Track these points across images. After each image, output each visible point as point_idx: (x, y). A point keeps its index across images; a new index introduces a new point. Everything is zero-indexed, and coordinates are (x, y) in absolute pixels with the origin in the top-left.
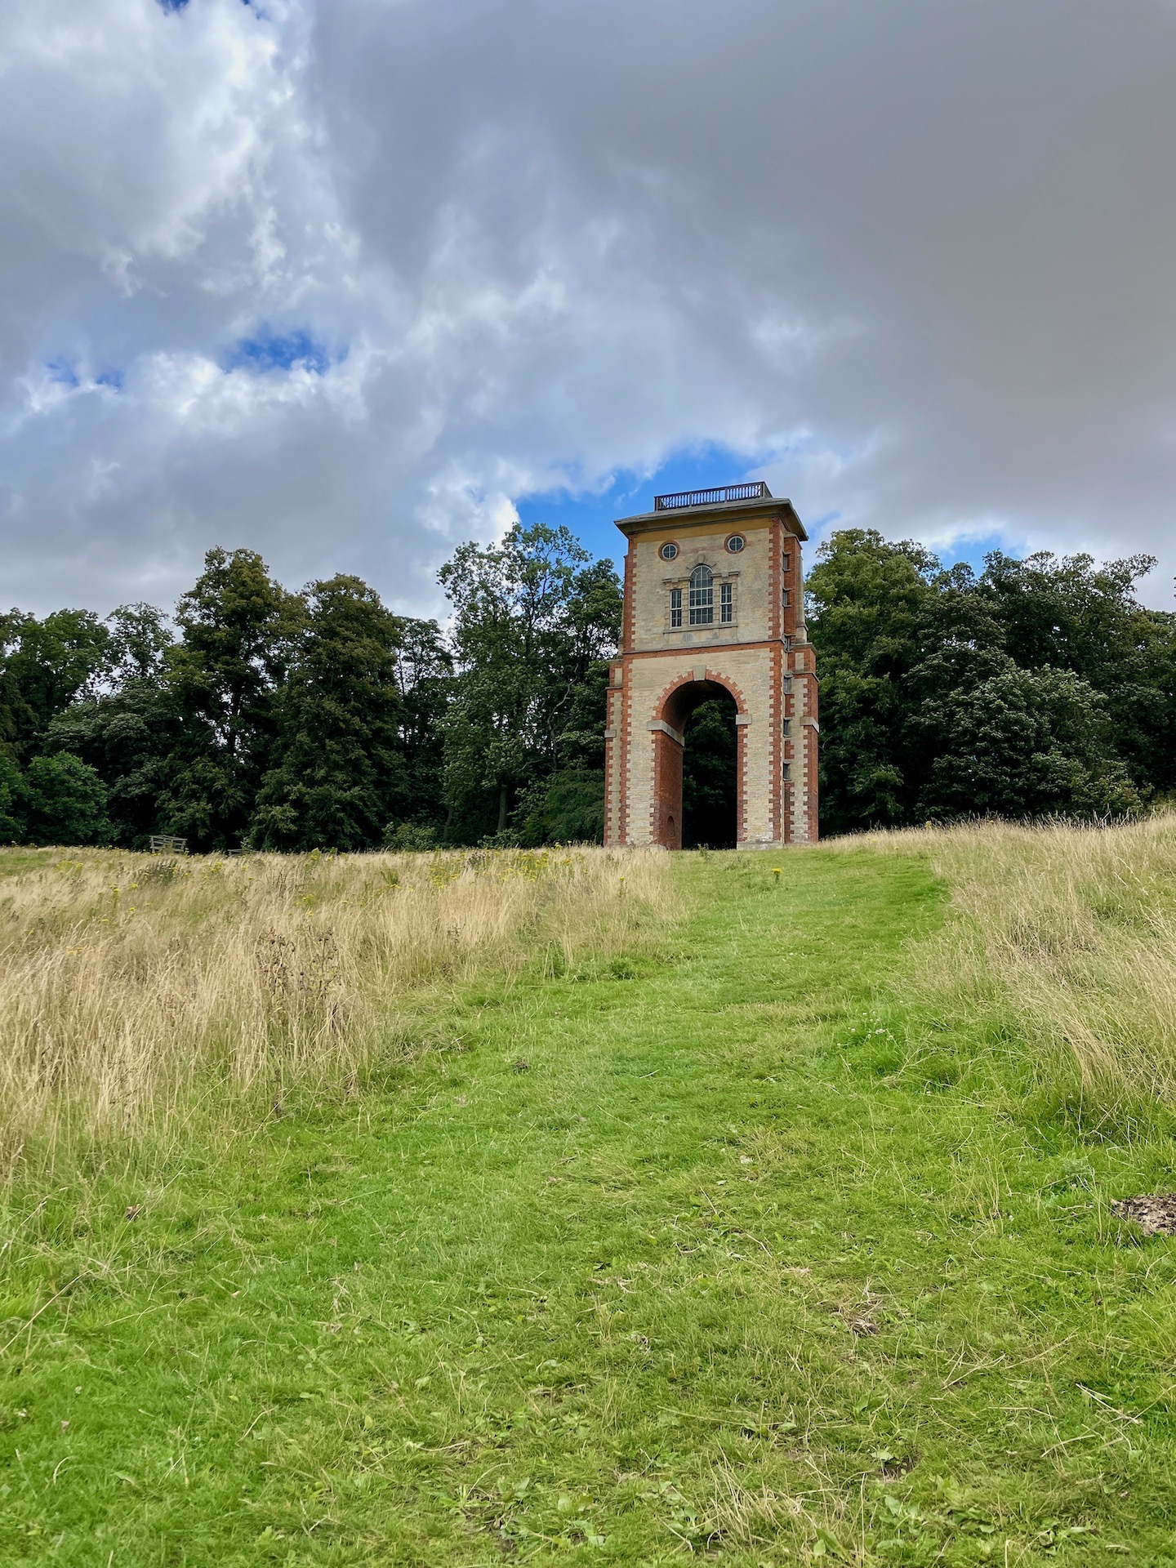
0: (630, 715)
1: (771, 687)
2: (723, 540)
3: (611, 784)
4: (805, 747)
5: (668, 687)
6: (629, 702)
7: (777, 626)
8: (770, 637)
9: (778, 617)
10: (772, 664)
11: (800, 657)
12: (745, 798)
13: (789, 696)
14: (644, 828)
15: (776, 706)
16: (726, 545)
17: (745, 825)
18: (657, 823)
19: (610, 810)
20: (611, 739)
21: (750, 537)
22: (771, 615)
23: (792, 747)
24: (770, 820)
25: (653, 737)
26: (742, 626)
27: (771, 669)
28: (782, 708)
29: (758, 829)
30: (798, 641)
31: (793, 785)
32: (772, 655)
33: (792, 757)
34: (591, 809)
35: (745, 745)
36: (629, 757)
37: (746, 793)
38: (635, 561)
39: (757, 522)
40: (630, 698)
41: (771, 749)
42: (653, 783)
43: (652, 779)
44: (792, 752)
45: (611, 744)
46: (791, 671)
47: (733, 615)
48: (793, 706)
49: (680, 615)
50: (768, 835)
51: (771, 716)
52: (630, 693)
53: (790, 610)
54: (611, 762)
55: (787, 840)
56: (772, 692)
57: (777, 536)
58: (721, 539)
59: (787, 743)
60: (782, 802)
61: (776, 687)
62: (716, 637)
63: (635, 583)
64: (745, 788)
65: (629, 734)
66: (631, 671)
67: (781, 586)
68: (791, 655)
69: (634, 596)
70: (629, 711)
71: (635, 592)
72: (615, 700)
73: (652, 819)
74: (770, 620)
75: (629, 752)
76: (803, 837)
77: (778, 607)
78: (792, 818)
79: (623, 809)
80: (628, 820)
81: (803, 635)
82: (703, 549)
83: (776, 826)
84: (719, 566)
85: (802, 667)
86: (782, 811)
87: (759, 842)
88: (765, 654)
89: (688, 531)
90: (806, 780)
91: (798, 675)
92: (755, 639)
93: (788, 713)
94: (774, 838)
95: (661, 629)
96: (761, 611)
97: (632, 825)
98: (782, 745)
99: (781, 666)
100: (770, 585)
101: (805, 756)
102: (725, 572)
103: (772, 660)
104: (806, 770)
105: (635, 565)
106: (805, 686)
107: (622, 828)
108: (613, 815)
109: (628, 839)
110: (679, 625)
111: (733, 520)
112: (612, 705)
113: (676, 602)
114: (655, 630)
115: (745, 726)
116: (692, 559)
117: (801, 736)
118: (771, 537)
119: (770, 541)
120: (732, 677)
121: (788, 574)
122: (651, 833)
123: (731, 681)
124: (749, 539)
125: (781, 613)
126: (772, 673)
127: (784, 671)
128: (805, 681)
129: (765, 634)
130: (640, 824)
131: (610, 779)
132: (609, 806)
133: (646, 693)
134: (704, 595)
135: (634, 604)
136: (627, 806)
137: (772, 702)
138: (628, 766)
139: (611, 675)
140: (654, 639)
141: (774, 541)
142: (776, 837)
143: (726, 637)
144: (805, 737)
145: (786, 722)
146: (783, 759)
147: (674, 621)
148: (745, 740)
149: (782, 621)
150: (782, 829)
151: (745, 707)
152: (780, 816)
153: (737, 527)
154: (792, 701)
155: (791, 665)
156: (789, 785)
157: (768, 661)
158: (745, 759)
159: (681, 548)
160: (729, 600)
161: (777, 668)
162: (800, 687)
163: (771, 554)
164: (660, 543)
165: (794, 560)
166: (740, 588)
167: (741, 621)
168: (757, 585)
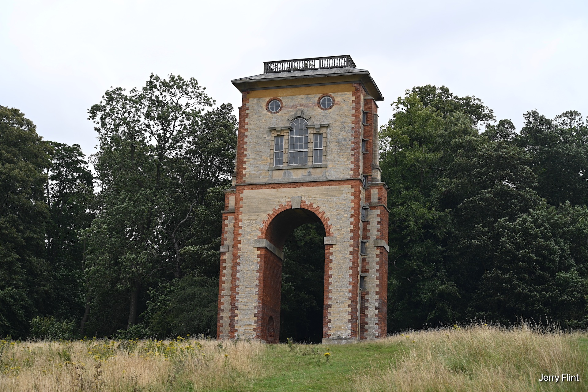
0: (240, 235)
1: (352, 216)
2: (316, 100)
3: (223, 289)
4: (378, 263)
5: (271, 213)
6: (240, 224)
7: (358, 167)
8: (351, 176)
9: (358, 161)
10: (353, 198)
11: (374, 192)
12: (330, 303)
13: (366, 223)
14: (250, 325)
15: (355, 232)
16: (319, 103)
17: (329, 325)
18: (260, 322)
19: (222, 311)
20: (224, 253)
21: (338, 98)
22: (353, 159)
23: (368, 264)
24: (349, 321)
25: (258, 252)
26: (330, 166)
27: (352, 201)
28: (360, 232)
29: (339, 328)
30: (373, 180)
31: (367, 293)
32: (353, 190)
33: (368, 271)
34: (207, 309)
35: (331, 261)
36: (238, 268)
37: (330, 299)
38: (247, 112)
39: (342, 86)
40: (241, 221)
41: (351, 264)
42: (257, 289)
43: (257, 286)
44: (367, 267)
45: (224, 257)
46: (367, 203)
47: (324, 158)
48: (369, 231)
49: (282, 156)
50: (346, 333)
51: (351, 238)
52: (240, 217)
53: (368, 155)
54: (224, 272)
55: (362, 337)
56: (352, 220)
57: (358, 98)
58: (315, 98)
59: (364, 260)
60: (358, 307)
61: (356, 215)
62: (309, 174)
63: (247, 130)
64: (330, 295)
65: (239, 249)
66: (242, 199)
67: (361, 137)
68: (368, 190)
69: (246, 140)
70: (240, 231)
71: (246, 137)
72: (229, 222)
73: (256, 319)
74: (352, 162)
75: (239, 264)
76: (375, 335)
77: (359, 153)
78: (366, 320)
79: (233, 309)
80: (236, 319)
81: (378, 175)
82: (301, 105)
83: (354, 326)
84: (313, 119)
85: (376, 200)
86: (358, 314)
87: (340, 338)
88: (348, 189)
89: (289, 91)
90: (377, 289)
91: (373, 207)
92: (341, 177)
93: (365, 237)
94: (352, 336)
95: (267, 167)
96: (345, 156)
97: (239, 323)
98: (360, 261)
99: (360, 199)
100: (352, 136)
101: (377, 271)
102: (317, 124)
103: (353, 194)
104: (378, 282)
105: (247, 115)
106: (378, 216)
107: (232, 325)
108: (225, 315)
109: (236, 334)
110: (281, 164)
111: (324, 84)
112: (226, 225)
113: (279, 146)
114: (262, 167)
115: (331, 246)
116: (292, 113)
117: (375, 255)
118: (354, 98)
119: (353, 101)
120: (322, 207)
121: (367, 128)
122: (255, 330)
123: (321, 210)
124: (336, 99)
125: (361, 157)
126: (353, 205)
127: (362, 203)
128: (378, 212)
129: (348, 174)
130: (246, 322)
131: (223, 286)
132: (222, 307)
133: (254, 217)
134: (301, 141)
135: (245, 146)
136: (237, 308)
137: (352, 227)
138: (238, 275)
139: (226, 201)
140: (260, 174)
141: (356, 102)
142: (354, 334)
143: (317, 175)
144: (377, 256)
145: (363, 243)
146: (360, 273)
147: (277, 161)
148: (331, 257)
149: (361, 164)
150: (358, 329)
151: (332, 231)
152: (356, 318)
153: (327, 89)
154: (368, 227)
155: (368, 199)
156: (365, 293)
157: (349, 195)
158: (330, 272)
159: (284, 104)
160: (321, 146)
161: (356, 201)
162: (374, 216)
163: (353, 112)
164: (267, 99)
165: (371, 117)
166: (329, 137)
167: (329, 163)
168: (342, 135)
